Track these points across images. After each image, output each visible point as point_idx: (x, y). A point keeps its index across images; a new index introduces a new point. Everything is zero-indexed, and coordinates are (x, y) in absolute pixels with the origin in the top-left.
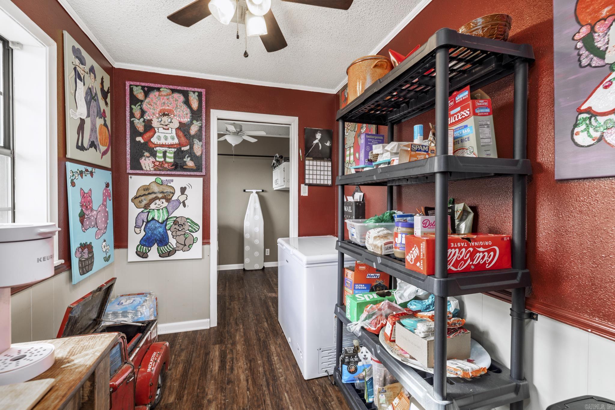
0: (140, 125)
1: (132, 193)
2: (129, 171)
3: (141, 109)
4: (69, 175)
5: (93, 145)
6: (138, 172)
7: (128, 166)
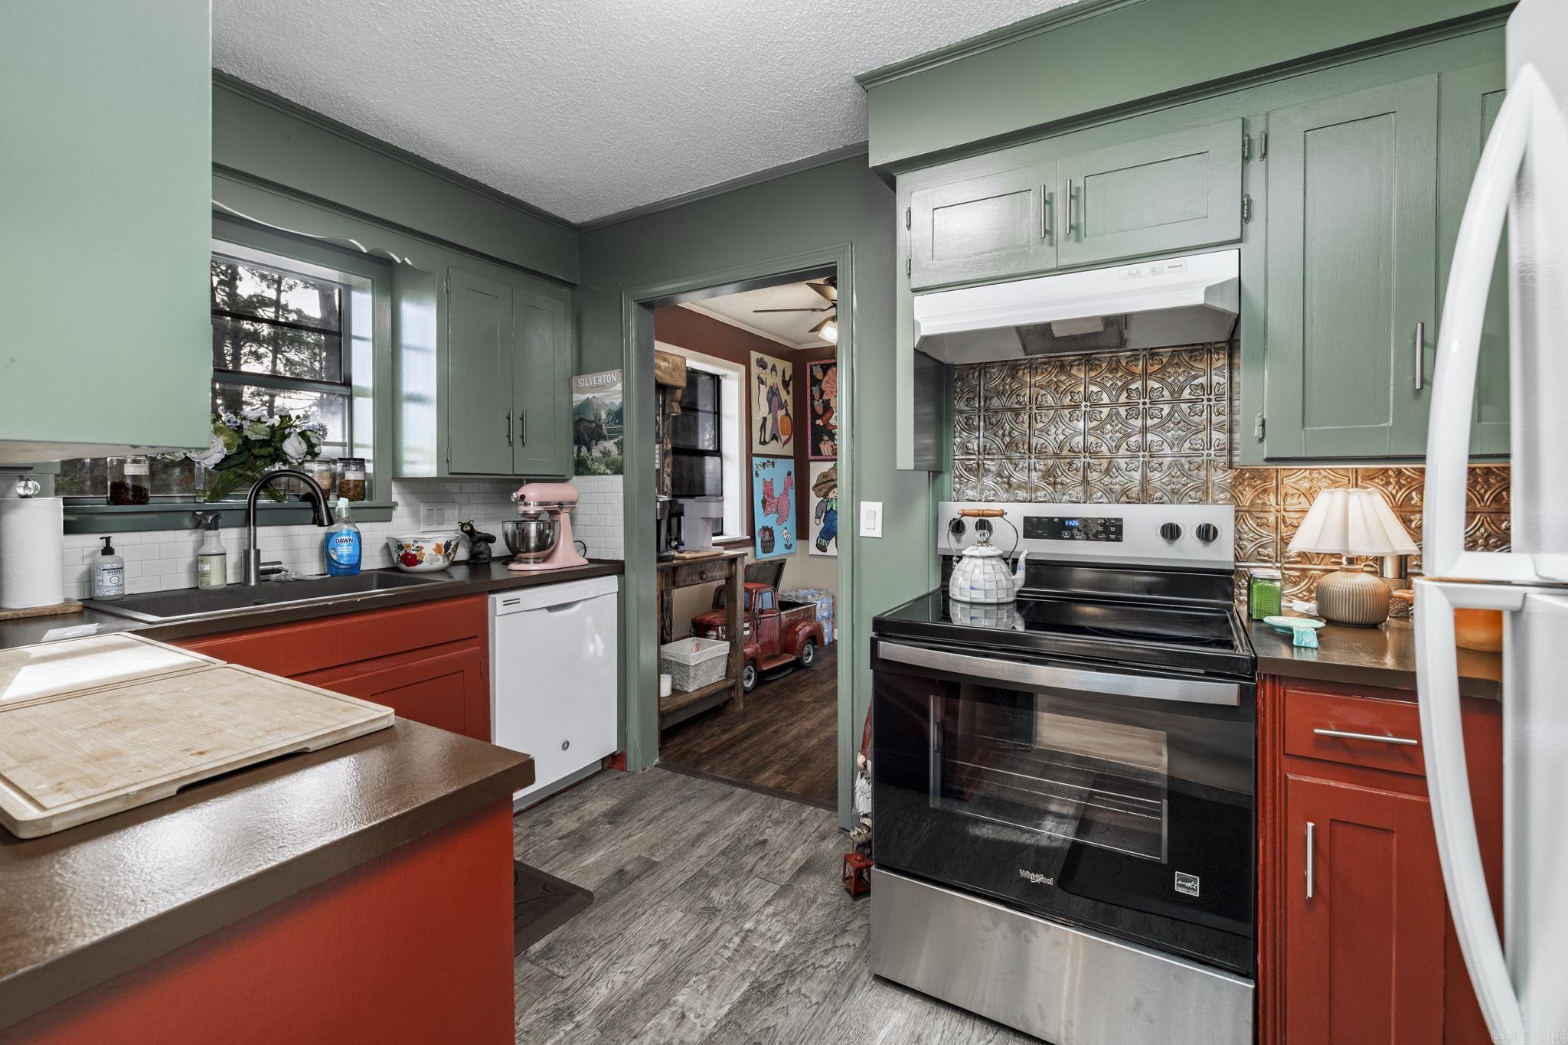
0: (819, 406)
1: (813, 481)
2: (811, 457)
3: (820, 389)
4: (754, 467)
5: (774, 437)
6: (817, 458)
7: (810, 451)
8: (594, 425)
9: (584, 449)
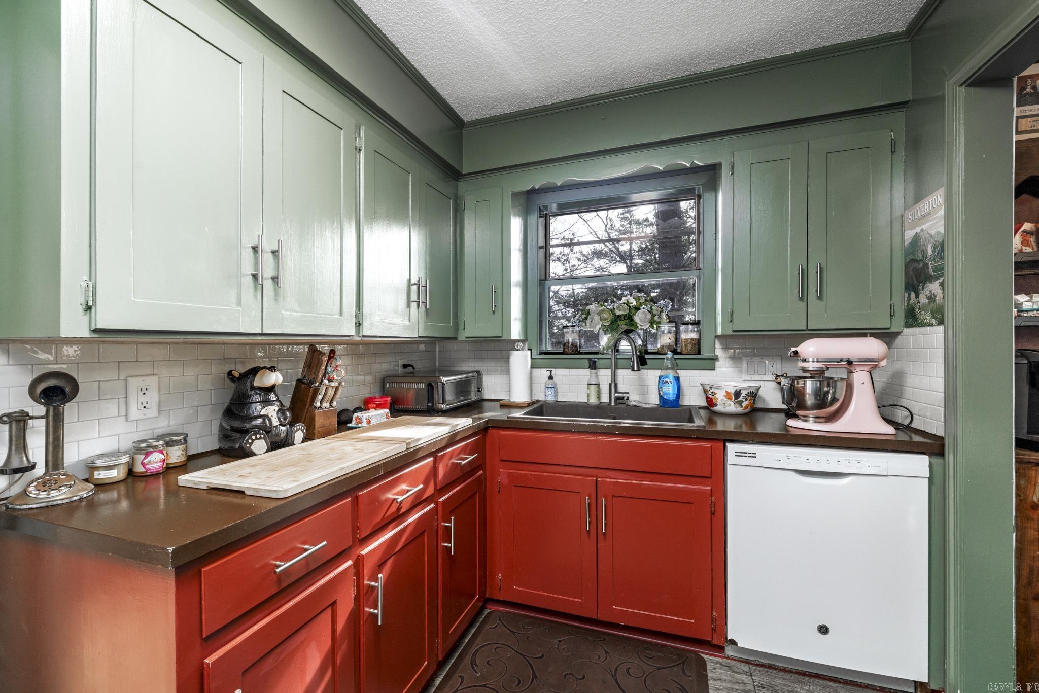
8: (921, 265)
9: (913, 295)
